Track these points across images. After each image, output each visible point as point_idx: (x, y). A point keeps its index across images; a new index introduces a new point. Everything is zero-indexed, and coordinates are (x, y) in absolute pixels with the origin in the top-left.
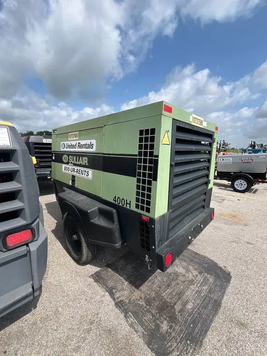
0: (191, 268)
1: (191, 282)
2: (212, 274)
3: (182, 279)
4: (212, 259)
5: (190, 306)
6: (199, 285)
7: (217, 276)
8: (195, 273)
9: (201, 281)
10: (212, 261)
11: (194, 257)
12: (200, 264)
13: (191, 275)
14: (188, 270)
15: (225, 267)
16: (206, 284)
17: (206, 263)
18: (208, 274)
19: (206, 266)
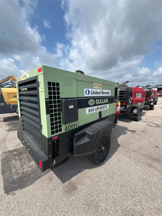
0: (30, 169)
1: (22, 166)
2: (17, 179)
3: (27, 162)
4: (27, 188)
5: (13, 161)
6: (18, 169)
7: (14, 182)
8: (25, 170)
9: (19, 171)
10: (26, 187)
11: (37, 174)
12: (29, 176)
13: (26, 167)
14: (29, 167)
15: (14, 195)
16: (16, 172)
17: (27, 181)
18: (19, 177)
19: (25, 179)
